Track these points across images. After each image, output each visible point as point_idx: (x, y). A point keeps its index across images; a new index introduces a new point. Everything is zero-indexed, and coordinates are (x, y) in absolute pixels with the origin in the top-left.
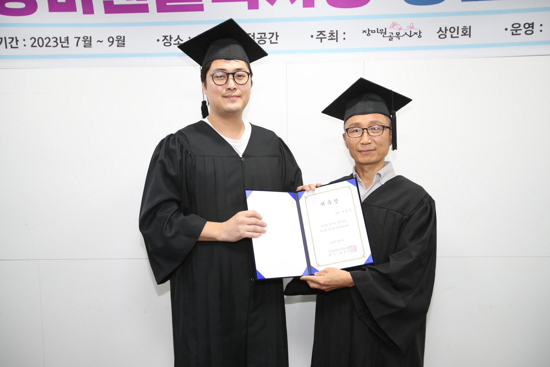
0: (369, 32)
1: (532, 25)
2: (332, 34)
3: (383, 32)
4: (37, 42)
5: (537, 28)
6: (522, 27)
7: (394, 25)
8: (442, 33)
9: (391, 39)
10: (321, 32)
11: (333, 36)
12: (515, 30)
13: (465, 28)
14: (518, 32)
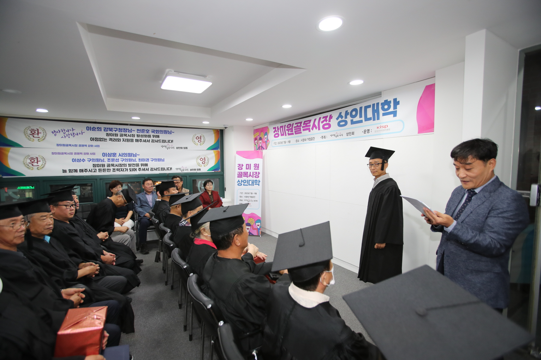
0: (331, 135)
1: (369, 130)
2: (324, 137)
3: (334, 135)
4: (279, 143)
5: (370, 131)
6: (366, 131)
7: (337, 133)
8: (347, 134)
9: (336, 137)
10: (322, 136)
11: (325, 137)
12: (365, 132)
13: (353, 132)
14: (366, 132)
